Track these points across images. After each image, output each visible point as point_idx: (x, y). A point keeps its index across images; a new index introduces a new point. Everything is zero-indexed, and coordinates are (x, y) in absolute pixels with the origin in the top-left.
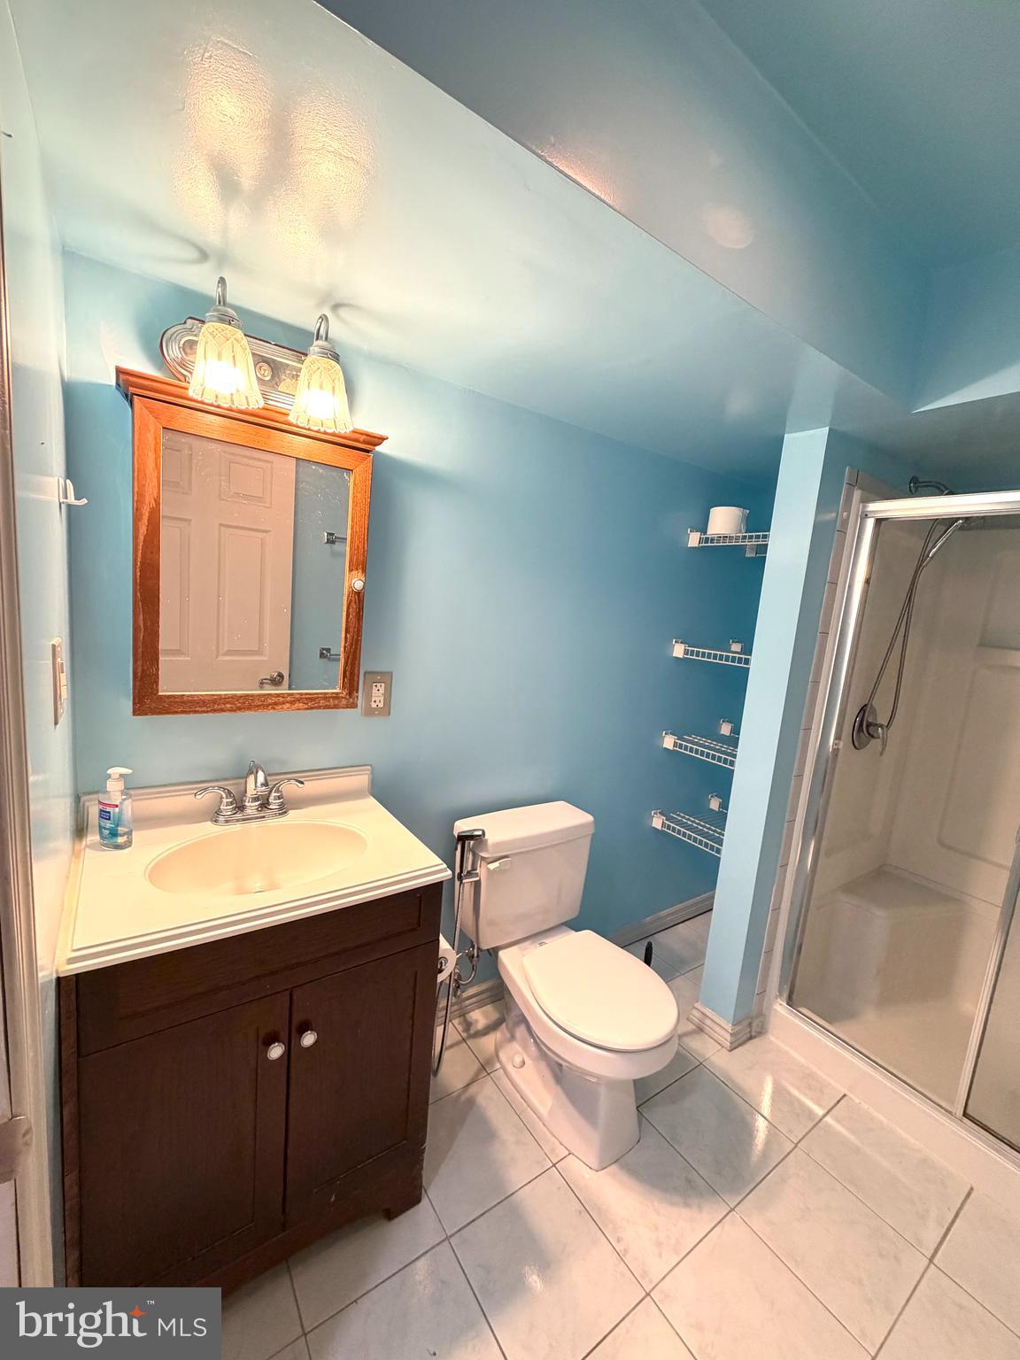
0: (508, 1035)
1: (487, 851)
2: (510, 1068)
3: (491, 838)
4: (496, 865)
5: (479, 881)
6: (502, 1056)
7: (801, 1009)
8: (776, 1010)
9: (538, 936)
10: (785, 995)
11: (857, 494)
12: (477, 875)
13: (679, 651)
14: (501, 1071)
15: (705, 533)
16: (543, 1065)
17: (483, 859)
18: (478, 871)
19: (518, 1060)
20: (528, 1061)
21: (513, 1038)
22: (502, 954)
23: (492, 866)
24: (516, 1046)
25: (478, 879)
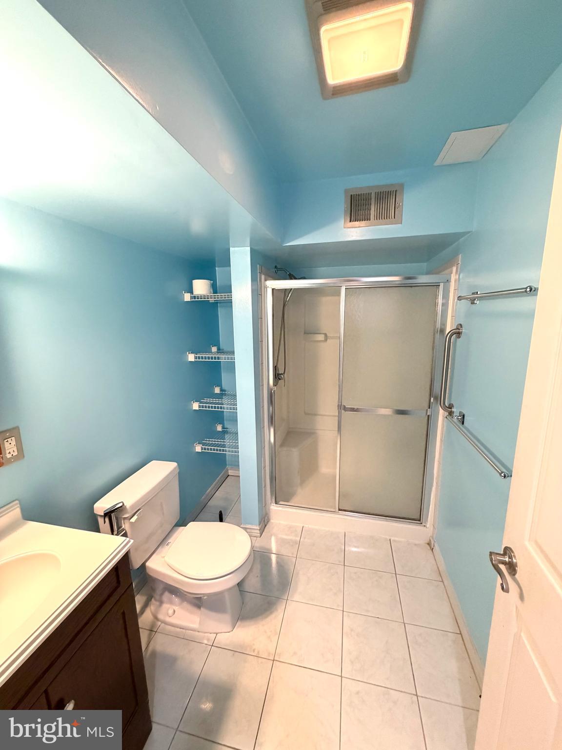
0: (158, 603)
1: (126, 513)
2: (168, 619)
3: (128, 504)
4: (135, 517)
5: (126, 531)
6: (160, 616)
7: (280, 503)
8: (272, 509)
9: (164, 541)
10: (274, 501)
11: (263, 277)
12: (123, 530)
13: (191, 358)
14: (163, 624)
15: (193, 294)
16: (185, 604)
17: (125, 518)
18: (123, 527)
19: (171, 612)
20: (176, 608)
21: (161, 602)
22: (148, 564)
23: (133, 520)
24: (165, 606)
25: (124, 531)
